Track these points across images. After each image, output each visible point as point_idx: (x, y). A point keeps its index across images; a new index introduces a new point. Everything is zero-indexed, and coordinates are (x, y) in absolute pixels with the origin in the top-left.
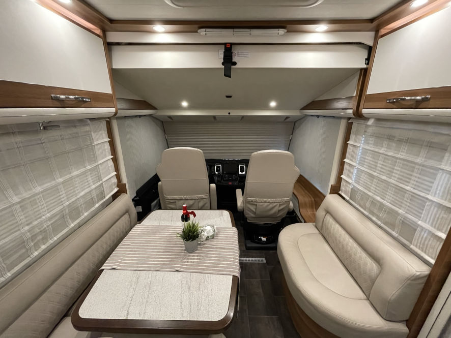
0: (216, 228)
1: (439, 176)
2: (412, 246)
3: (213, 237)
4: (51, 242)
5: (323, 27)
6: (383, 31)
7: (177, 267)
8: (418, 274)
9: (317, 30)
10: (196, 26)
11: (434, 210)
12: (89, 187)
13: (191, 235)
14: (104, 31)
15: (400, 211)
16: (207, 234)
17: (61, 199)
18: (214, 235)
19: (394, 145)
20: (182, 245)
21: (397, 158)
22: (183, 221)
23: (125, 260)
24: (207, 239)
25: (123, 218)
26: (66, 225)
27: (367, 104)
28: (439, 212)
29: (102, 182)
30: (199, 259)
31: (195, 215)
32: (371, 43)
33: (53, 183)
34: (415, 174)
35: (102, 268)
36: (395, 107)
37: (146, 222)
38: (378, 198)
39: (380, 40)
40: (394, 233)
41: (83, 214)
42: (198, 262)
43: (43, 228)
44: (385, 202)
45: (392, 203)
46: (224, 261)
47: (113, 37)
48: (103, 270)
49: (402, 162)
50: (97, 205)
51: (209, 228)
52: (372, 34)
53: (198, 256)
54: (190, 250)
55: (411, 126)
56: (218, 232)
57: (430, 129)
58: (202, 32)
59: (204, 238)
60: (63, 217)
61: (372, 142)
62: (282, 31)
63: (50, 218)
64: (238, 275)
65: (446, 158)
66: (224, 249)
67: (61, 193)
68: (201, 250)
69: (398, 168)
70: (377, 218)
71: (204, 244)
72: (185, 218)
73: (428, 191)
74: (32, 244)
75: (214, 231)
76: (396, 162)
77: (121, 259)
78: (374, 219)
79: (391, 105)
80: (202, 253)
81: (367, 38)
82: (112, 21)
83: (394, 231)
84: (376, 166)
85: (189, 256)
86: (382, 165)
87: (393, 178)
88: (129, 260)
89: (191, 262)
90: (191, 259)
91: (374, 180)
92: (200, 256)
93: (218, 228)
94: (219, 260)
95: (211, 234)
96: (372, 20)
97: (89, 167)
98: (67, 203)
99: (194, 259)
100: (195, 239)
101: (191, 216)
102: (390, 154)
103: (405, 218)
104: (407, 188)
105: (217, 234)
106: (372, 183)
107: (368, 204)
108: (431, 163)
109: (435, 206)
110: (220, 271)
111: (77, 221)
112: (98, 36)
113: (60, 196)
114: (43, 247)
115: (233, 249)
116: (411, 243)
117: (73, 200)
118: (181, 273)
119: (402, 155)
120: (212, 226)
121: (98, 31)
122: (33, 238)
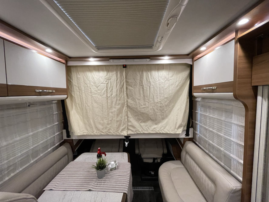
0: (118, 163)
1: (233, 126)
2: (232, 172)
3: (115, 169)
4: (18, 171)
5: (167, 58)
6: (195, 59)
7: (90, 187)
8: (235, 188)
9: (164, 59)
10: (109, 58)
11: (235, 147)
12: (47, 138)
13: (101, 166)
14: (67, 61)
15: (222, 149)
16: (112, 166)
17: (29, 145)
18: (116, 167)
19: (212, 111)
20: (96, 173)
21: (214, 118)
22: (97, 158)
23: (59, 184)
24: (111, 170)
25: (64, 157)
26: (28, 161)
27: (195, 91)
28: (238, 148)
29: (55, 135)
30: (105, 183)
31: (105, 155)
32: (191, 64)
33: (27, 135)
34: (223, 126)
35: (44, 190)
36: (205, 92)
37: (77, 160)
38: (211, 142)
39: (195, 63)
40: (222, 164)
41: (40, 155)
42: (103, 185)
43: (15, 162)
44: (214, 144)
45: (218, 144)
46: (119, 183)
47: (71, 63)
48: (45, 190)
49: (216, 119)
50: (49, 150)
51: (113, 163)
52: (191, 60)
53: (104, 181)
54: (100, 177)
55: (216, 101)
57: (223, 102)
58: (111, 60)
59: (109, 169)
60: (28, 156)
61: (203, 110)
62: (148, 60)
63: (21, 156)
64: (126, 192)
65: (233, 117)
66: (121, 176)
67: (29, 142)
68: (107, 177)
69: (216, 124)
70: (213, 155)
71: (109, 173)
72: (99, 156)
73: (230, 135)
74: (6, 172)
75: (116, 164)
76: (214, 120)
77: (57, 184)
78: (211, 155)
79: (204, 91)
80: (107, 179)
81: (189, 61)
82: (70, 58)
83: (222, 162)
84: (207, 123)
85: (99, 180)
86: (209, 122)
87: (215, 129)
88: (62, 184)
89: (99, 185)
90: (100, 182)
91: (208, 131)
92: (106, 181)
93: (119, 163)
94: (116, 183)
95: (114, 166)
96: (188, 55)
97: (49, 127)
98: (32, 147)
99: (101, 182)
100: (103, 169)
101: (103, 155)
102: (211, 116)
103: (225, 153)
104: (222, 134)
105: (118, 167)
106: (207, 133)
107: (207, 146)
108: (228, 120)
109: (236, 145)
110: (116, 190)
111: (36, 159)
112: (64, 63)
113: (29, 143)
114: (12, 175)
115: (126, 176)
116: (230, 168)
117: (36, 146)
118: (92, 192)
119: (216, 116)
120: (115, 162)
121: (64, 61)
122: (9, 167)
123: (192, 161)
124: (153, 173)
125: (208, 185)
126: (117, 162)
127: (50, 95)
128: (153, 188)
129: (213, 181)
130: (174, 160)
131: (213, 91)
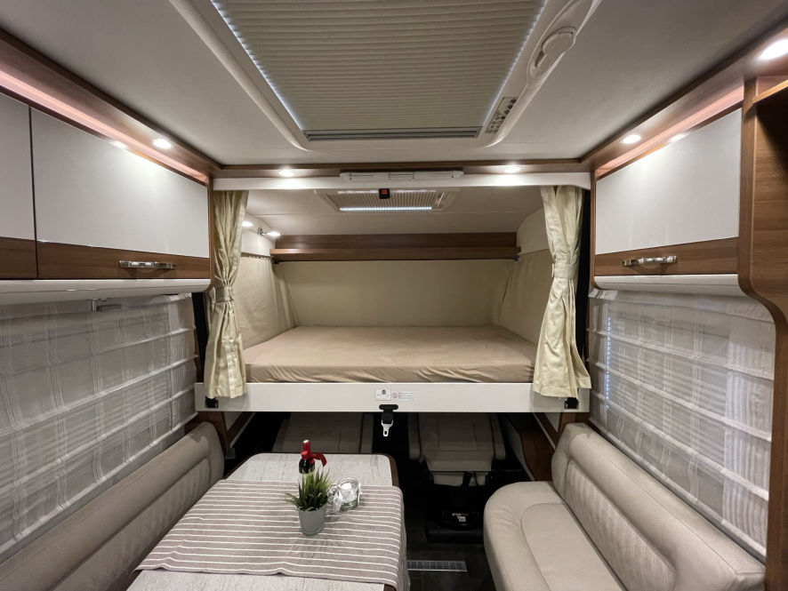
0: (362, 487)
1: (730, 380)
2: (724, 522)
3: (356, 505)
4: (59, 509)
5: (513, 168)
6: (600, 172)
7: (279, 566)
8: (741, 578)
9: (506, 171)
10: (338, 169)
11: (738, 444)
12: (148, 407)
13: (313, 499)
14: (212, 178)
15: (690, 450)
16: (344, 498)
17: (95, 428)
18: (356, 500)
19: (654, 331)
20: (296, 520)
21: (663, 354)
22: (301, 472)
23: (185, 551)
24: (344, 508)
25: (197, 468)
26: (92, 476)
27: (598, 269)
28: (748, 449)
29: (171, 399)
30: (325, 549)
31: (324, 462)
32: (587, 186)
33: (89, 399)
34: (694, 380)
35: (138, 568)
36: (636, 272)
37: (236, 475)
38: (651, 427)
39: (599, 184)
40: (690, 496)
41: (127, 458)
42: (321, 556)
43: (53, 481)
44: (662, 434)
45: (674, 435)
46: (370, 553)
47: (223, 184)
48: (140, 571)
49: (672, 360)
50: (155, 442)
51: (347, 487)
52: (587, 175)
53: (322, 543)
54: (309, 531)
55: (669, 301)
56: (366, 496)
57: (696, 304)
58: (344, 176)
59: (338, 506)
60: (92, 461)
61: (623, 329)
62: (458, 174)
63: (68, 463)
64: (393, 582)
65: (731, 351)
66: (373, 528)
67: (97, 418)
68: (331, 532)
69: (669, 371)
70: (658, 468)
71: (336, 519)
72: (306, 466)
73: (721, 409)
74: (26, 511)
75: (358, 492)
76: (662, 360)
77: (179, 550)
78: (653, 468)
79: (630, 270)
80: (332, 537)
81: (580, 180)
82: (223, 166)
83: (689, 491)
84: (636, 368)
85: (306, 542)
86: (644, 366)
87: (664, 388)
88: (193, 551)
89: (308, 556)
90: (309, 549)
91: (639, 393)
92: (327, 543)
93: (366, 488)
94: (361, 552)
95: (352, 497)
96: (579, 160)
97: (154, 373)
98: (104, 436)
99: (315, 549)
100: (319, 507)
101: (318, 463)
102: (652, 346)
103: (701, 463)
104: (690, 405)
105: (364, 500)
106: (636, 400)
107: (638, 439)
108: (714, 359)
109: (740, 438)
110: (361, 573)
111: (114, 472)
112: (203, 184)
113: (95, 422)
114: (44, 519)
115: (390, 529)
116: (720, 512)
117: (114, 430)
118: (285, 578)
119: (668, 348)
120: (355, 483)
121: (204, 178)
122: (33, 497)
123: (590, 484)
124: (462, 519)
125: (648, 565)
126: (360, 485)
127: (163, 276)
128: (463, 563)
129: (667, 552)
130: (530, 480)
131: (663, 269)
